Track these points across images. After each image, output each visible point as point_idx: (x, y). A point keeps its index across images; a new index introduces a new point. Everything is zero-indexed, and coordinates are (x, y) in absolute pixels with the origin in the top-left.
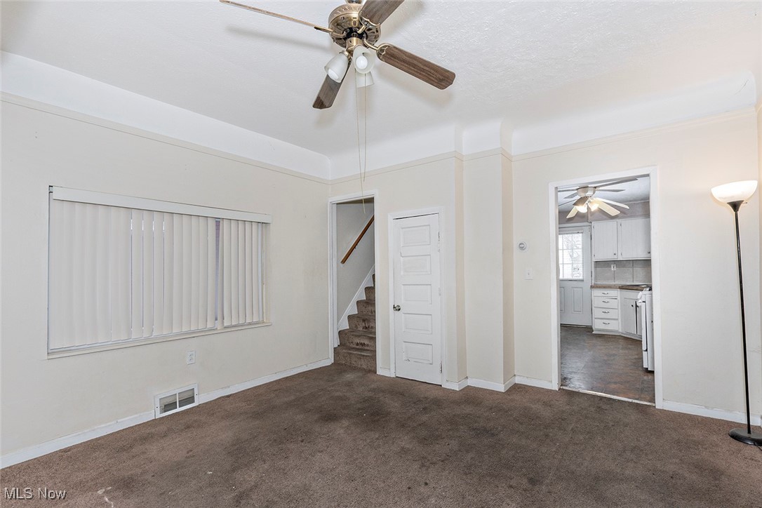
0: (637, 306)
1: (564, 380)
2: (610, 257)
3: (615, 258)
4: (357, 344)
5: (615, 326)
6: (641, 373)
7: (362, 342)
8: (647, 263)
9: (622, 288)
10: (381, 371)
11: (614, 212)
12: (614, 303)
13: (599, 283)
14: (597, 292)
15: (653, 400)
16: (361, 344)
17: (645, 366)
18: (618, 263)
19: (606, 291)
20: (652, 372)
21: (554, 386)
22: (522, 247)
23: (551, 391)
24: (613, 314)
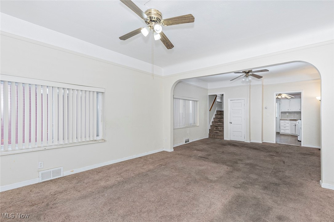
0: (295, 126)
1: (276, 142)
2: (287, 110)
3: (288, 111)
4: (215, 133)
5: (288, 132)
6: (297, 142)
7: (217, 132)
8: (300, 113)
9: (291, 120)
10: (225, 139)
11: (289, 98)
12: (287, 125)
13: (282, 119)
14: (281, 121)
15: (301, 145)
16: (216, 133)
17: (298, 140)
18: (289, 113)
19: (285, 121)
20: (301, 141)
21: (275, 142)
22: (266, 108)
23: (274, 143)
24: (287, 128)
